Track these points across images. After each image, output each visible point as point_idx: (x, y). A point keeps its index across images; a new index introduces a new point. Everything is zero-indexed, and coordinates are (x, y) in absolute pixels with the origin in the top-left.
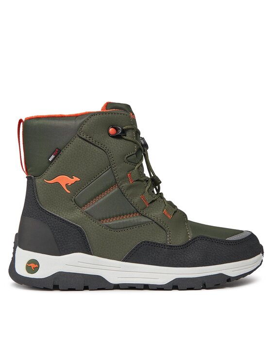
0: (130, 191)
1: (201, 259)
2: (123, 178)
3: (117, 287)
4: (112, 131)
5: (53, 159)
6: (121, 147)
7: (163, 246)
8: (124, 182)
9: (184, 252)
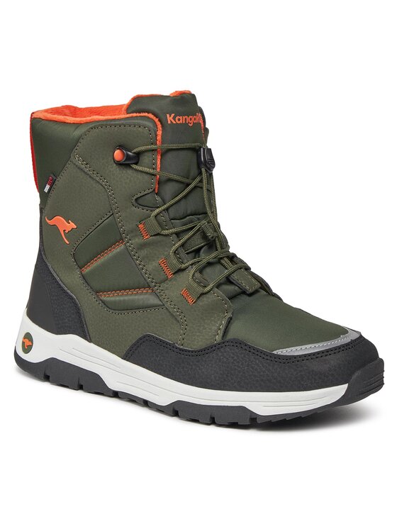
0: (144, 253)
1: (217, 378)
2: (132, 232)
3: (116, 395)
4: (118, 154)
5: (50, 190)
6: (126, 183)
7: (171, 347)
8: (132, 237)
9: (198, 362)
